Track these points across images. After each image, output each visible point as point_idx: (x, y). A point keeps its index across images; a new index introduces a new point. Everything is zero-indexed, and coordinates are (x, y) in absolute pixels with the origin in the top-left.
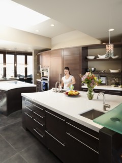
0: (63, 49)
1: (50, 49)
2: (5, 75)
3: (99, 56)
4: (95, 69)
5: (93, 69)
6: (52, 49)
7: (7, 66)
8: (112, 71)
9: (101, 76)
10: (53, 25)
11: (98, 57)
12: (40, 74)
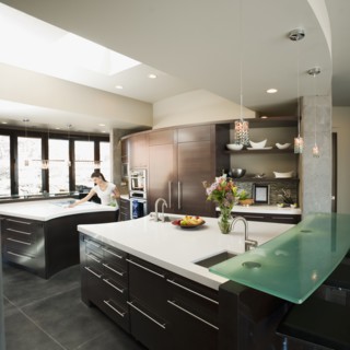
0: (177, 128)
1: (150, 128)
2: (46, 187)
3: (252, 143)
4: (244, 172)
5: (240, 171)
6: (154, 128)
7: (50, 165)
8: (278, 175)
9: (257, 186)
10: (153, 76)
11: (250, 146)
12: (127, 182)
